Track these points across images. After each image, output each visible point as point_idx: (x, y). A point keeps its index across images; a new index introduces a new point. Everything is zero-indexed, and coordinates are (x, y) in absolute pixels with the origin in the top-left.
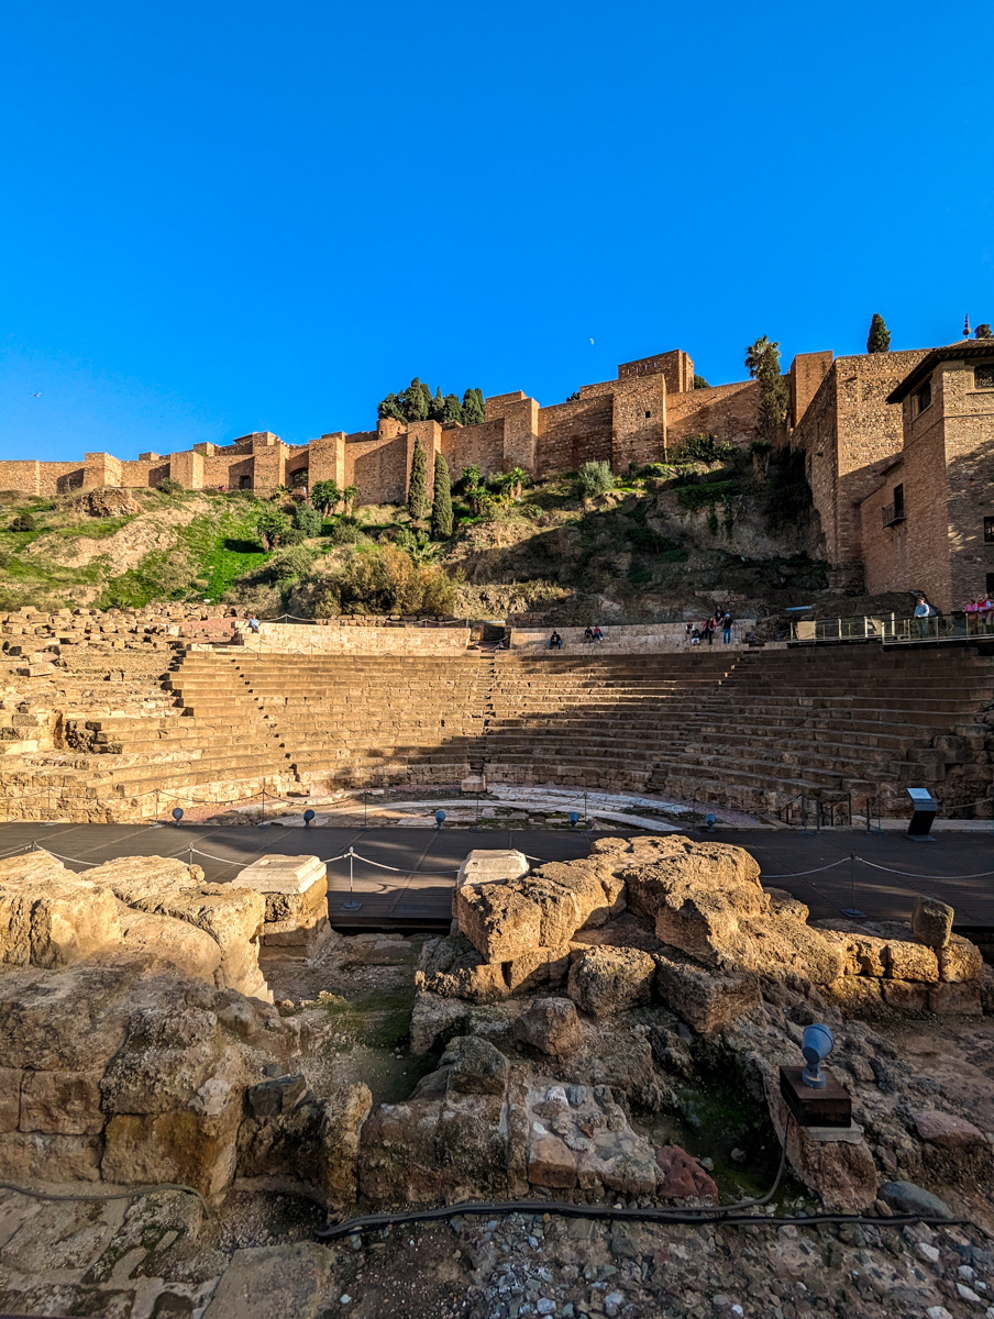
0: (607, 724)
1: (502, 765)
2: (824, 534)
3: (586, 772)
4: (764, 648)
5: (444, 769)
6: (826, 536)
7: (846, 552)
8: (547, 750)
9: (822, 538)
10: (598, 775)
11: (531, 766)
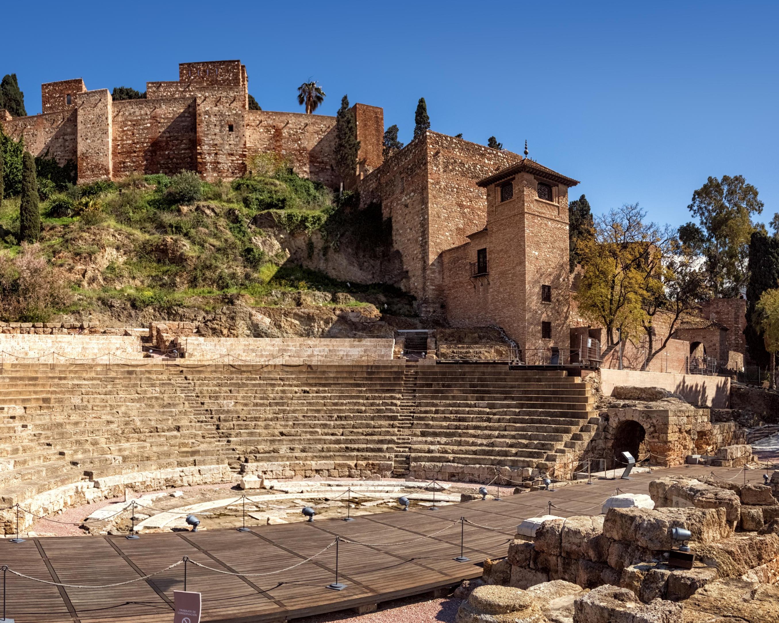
0: (330, 425)
1: (261, 464)
2: (407, 272)
3: (339, 465)
4: (418, 363)
5: (210, 470)
6: (410, 274)
7: (433, 289)
8: (292, 449)
9: (405, 275)
10: (350, 467)
11: (288, 463)
